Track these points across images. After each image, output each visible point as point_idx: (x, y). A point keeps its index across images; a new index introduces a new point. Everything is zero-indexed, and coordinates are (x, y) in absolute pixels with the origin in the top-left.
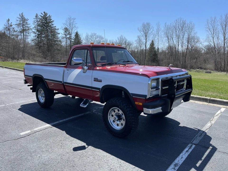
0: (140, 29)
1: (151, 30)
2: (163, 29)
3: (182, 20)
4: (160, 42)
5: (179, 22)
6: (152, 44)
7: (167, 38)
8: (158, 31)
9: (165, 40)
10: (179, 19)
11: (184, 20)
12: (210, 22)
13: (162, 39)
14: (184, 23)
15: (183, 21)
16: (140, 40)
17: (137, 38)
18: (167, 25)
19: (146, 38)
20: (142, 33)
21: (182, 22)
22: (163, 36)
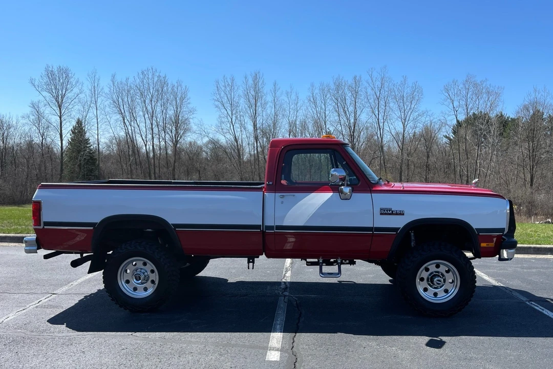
0: (36, 83)
1: (76, 90)
2: (107, 90)
3: (157, 74)
4: (103, 127)
5: (148, 78)
6: (79, 131)
7: (119, 117)
8: (95, 93)
9: (117, 121)
10: (148, 70)
11: (162, 75)
12: (223, 88)
13: (109, 119)
14: (163, 83)
15: (159, 76)
16: (39, 116)
17: (30, 109)
18: (119, 81)
19: (61, 113)
20: (45, 94)
21: (156, 79)
22: (107, 109)
